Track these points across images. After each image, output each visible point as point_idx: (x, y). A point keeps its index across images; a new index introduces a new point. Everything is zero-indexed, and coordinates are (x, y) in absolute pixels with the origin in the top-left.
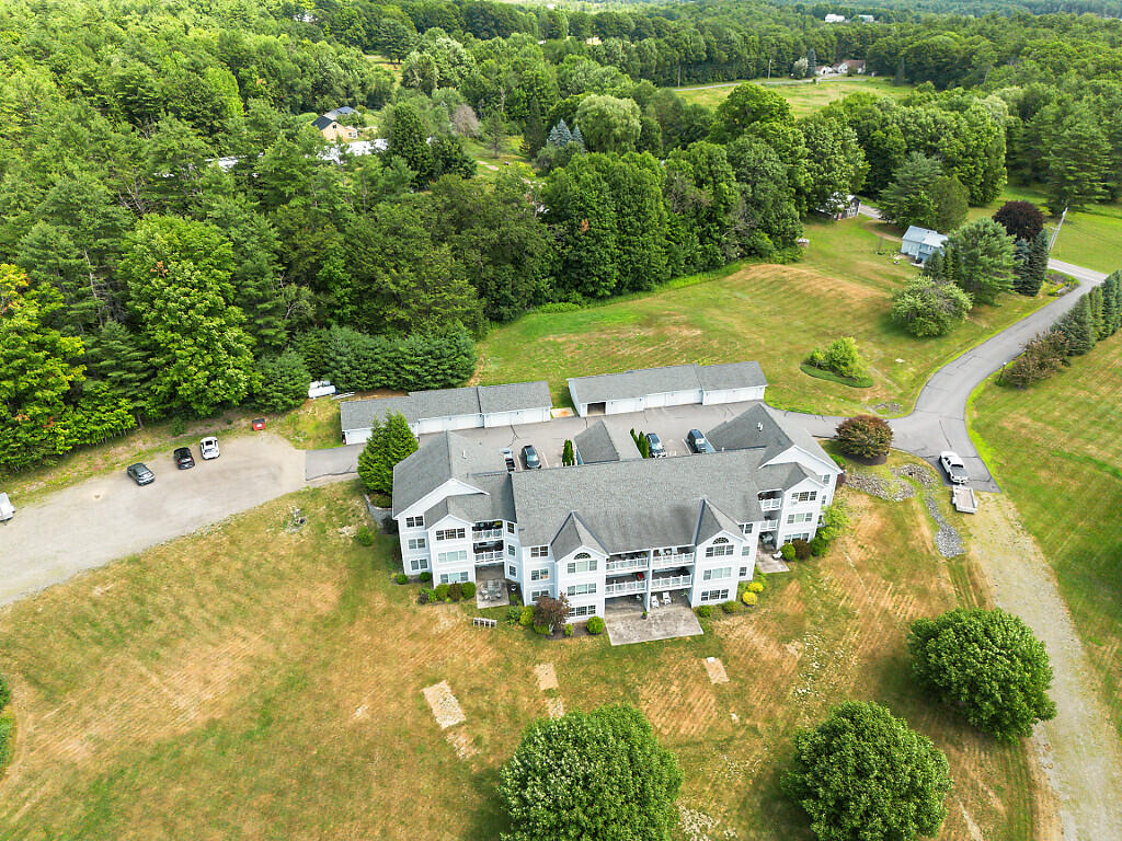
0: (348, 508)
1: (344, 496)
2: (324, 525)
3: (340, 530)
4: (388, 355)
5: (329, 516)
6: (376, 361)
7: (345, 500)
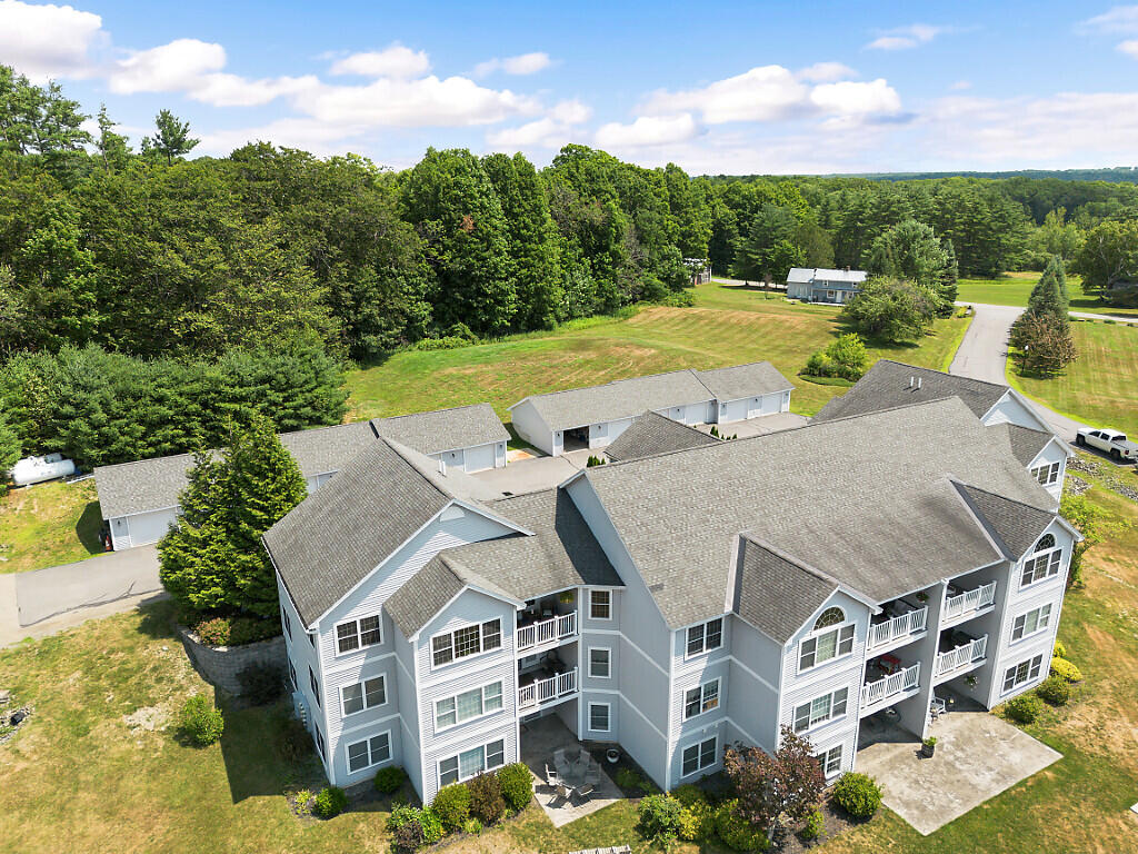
0: (141, 667)
1: (128, 643)
2: (80, 715)
3: (126, 720)
4: (186, 389)
5: (90, 694)
6: (160, 400)
7: (131, 650)
